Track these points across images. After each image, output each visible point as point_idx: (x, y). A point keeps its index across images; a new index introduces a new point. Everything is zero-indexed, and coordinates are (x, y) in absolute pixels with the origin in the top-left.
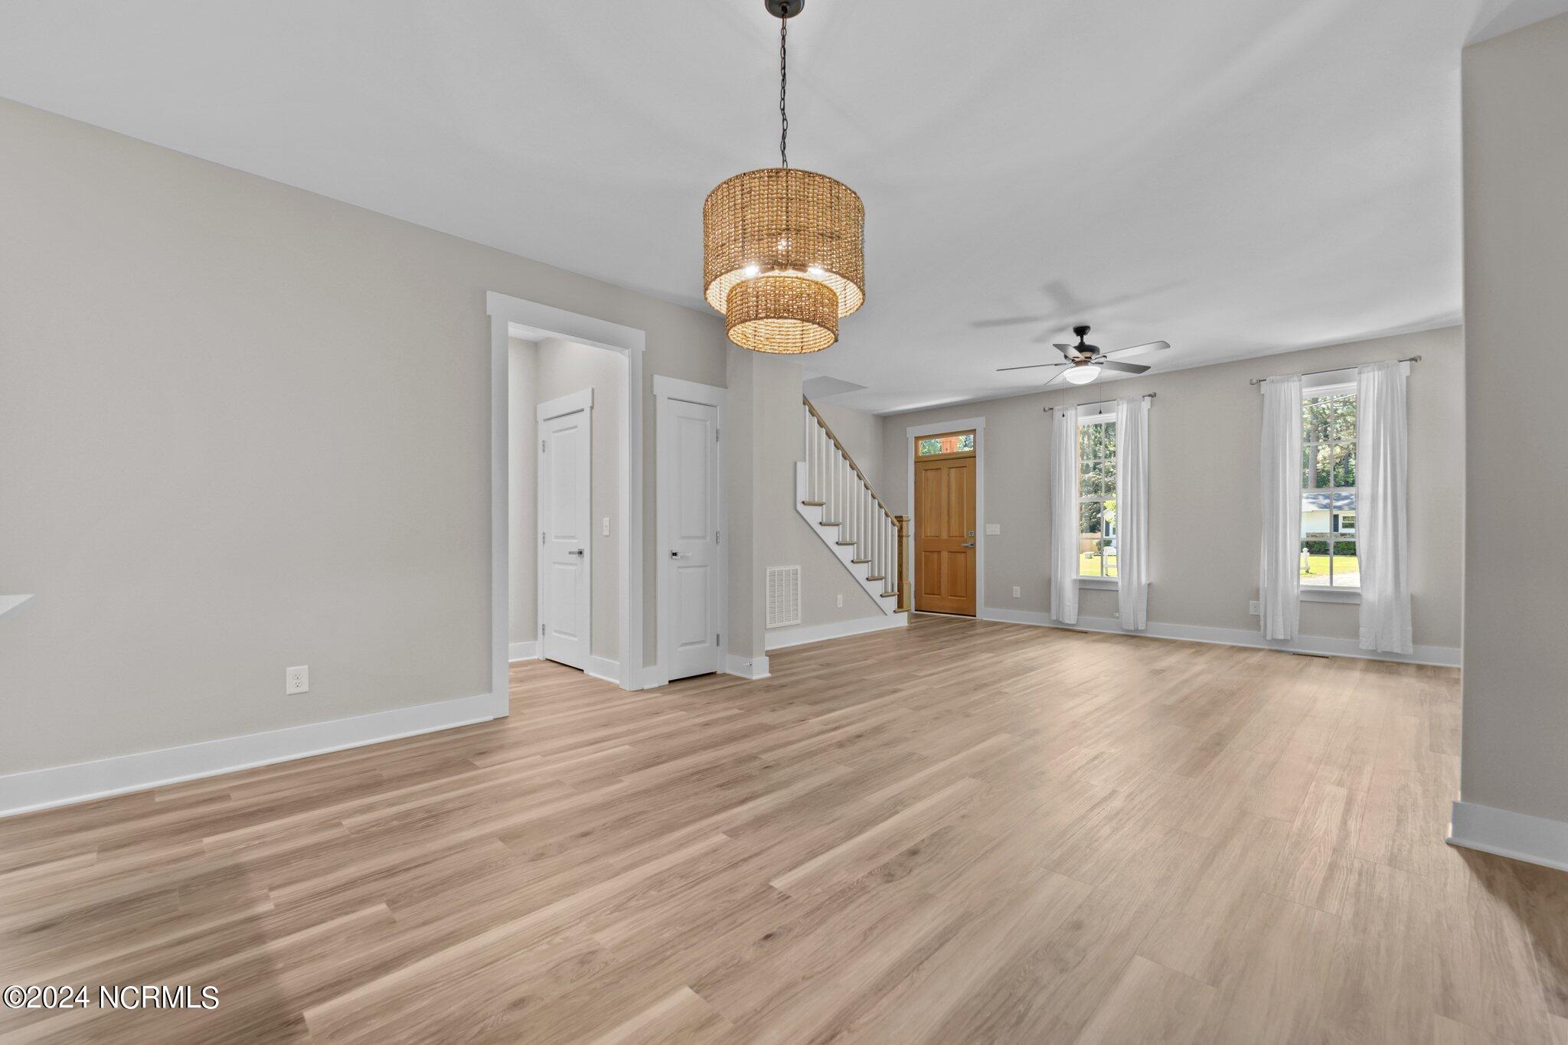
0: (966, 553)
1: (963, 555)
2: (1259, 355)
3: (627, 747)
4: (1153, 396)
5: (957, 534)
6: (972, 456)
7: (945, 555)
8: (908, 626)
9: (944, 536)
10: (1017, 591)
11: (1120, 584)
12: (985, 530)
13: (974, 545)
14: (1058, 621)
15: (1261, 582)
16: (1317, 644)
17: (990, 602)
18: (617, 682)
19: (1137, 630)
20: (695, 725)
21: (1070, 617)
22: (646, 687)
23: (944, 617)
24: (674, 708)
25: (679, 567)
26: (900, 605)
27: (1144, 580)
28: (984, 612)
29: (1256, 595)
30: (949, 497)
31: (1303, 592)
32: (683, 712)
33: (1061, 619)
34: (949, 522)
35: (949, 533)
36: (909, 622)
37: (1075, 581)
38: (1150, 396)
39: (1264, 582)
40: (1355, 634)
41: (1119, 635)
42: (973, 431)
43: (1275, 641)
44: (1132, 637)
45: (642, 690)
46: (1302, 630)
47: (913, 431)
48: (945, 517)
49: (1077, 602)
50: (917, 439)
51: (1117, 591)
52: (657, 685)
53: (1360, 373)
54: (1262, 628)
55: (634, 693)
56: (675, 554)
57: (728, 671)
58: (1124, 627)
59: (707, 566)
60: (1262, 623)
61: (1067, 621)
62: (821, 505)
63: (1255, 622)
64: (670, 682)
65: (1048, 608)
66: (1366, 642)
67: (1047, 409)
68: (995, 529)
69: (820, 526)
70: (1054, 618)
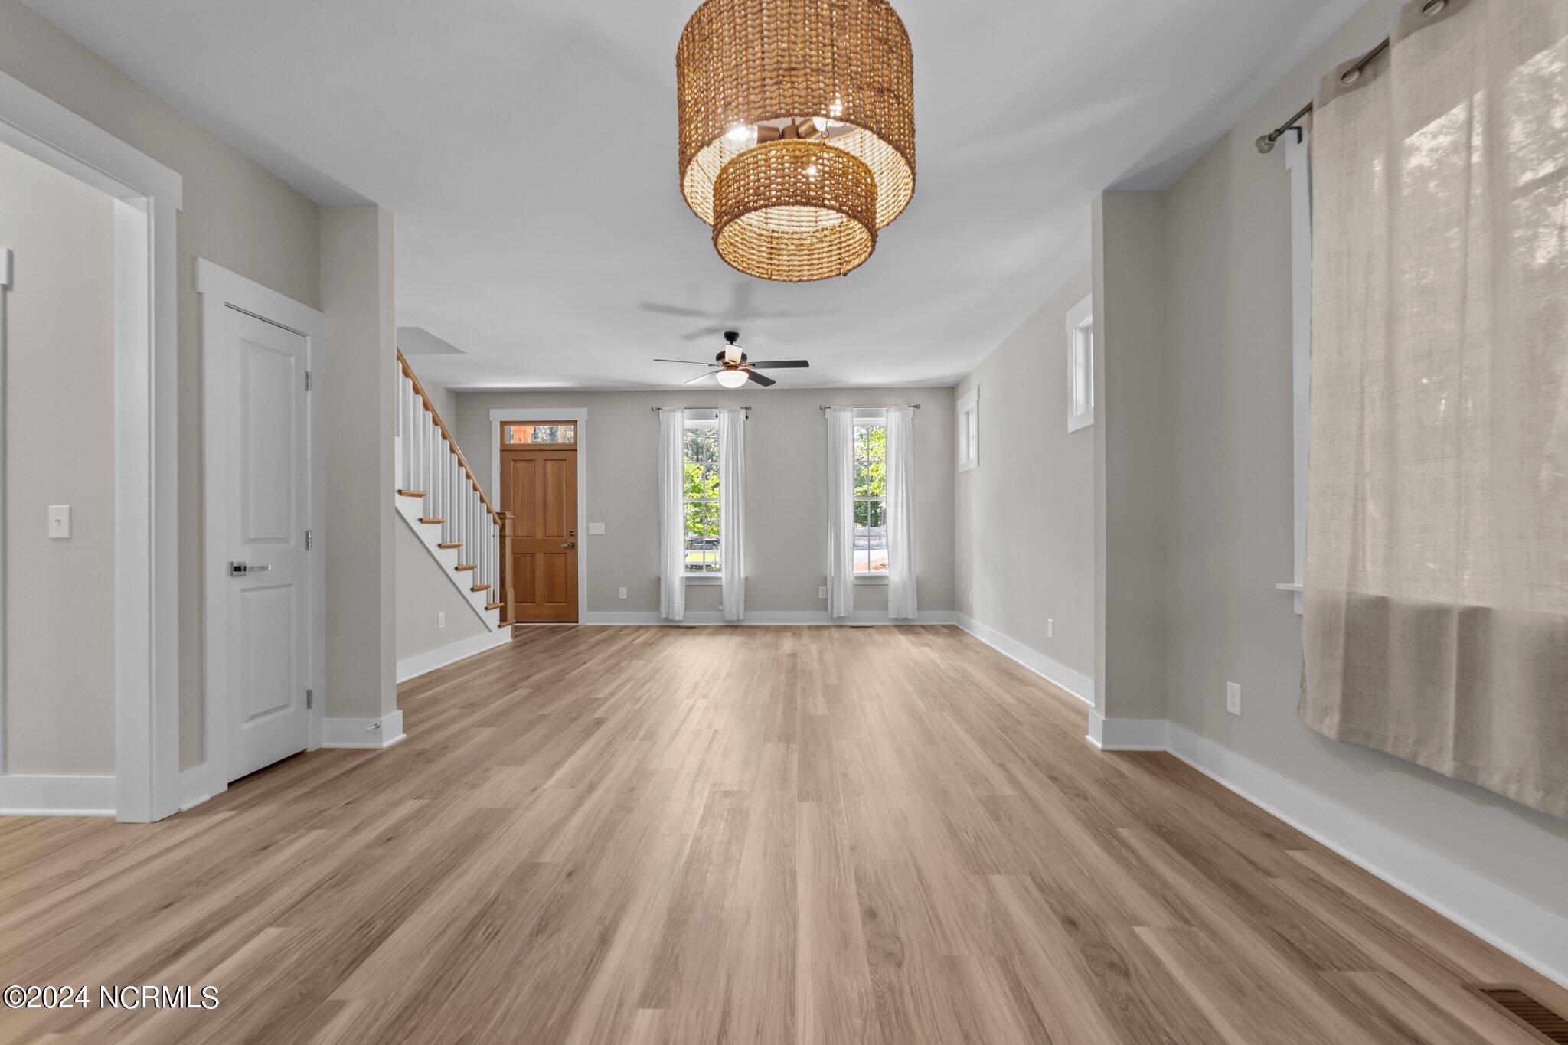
0: (566, 554)
1: (561, 557)
2: (826, 387)
3: (272, 932)
4: (748, 409)
5: (555, 534)
6: (573, 449)
7: (540, 557)
8: (515, 642)
9: (540, 535)
10: (623, 592)
11: (724, 579)
12: (588, 528)
13: (574, 546)
14: (667, 619)
15: (828, 572)
16: (865, 618)
17: (592, 607)
18: (112, 812)
19: (738, 620)
20: (369, 847)
21: (678, 613)
22: (185, 807)
23: (543, 627)
24: (292, 828)
25: (243, 590)
26: (503, 618)
27: (743, 575)
28: (587, 617)
29: (824, 581)
30: (545, 492)
31: (855, 578)
32: (317, 834)
33: (670, 617)
34: (545, 520)
35: (545, 533)
36: (514, 636)
37: (682, 578)
38: (746, 408)
39: (831, 572)
40: (886, 607)
41: (721, 626)
42: (574, 422)
43: (840, 618)
44: (732, 627)
45: (179, 814)
46: (856, 607)
47: (497, 415)
48: (540, 516)
49: (684, 598)
50: (503, 424)
51: (721, 586)
52: (206, 797)
53: (887, 412)
54: (829, 610)
55: (166, 824)
56: (237, 569)
57: (326, 745)
58: (726, 619)
59: (290, 585)
60: (829, 603)
61: (677, 619)
62: (420, 496)
63: (824, 605)
64: (230, 784)
65: (657, 607)
66: (892, 614)
67: (654, 408)
68: (599, 528)
69: (419, 523)
70: (664, 616)
